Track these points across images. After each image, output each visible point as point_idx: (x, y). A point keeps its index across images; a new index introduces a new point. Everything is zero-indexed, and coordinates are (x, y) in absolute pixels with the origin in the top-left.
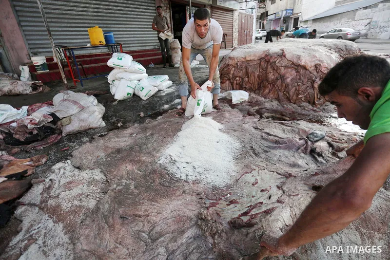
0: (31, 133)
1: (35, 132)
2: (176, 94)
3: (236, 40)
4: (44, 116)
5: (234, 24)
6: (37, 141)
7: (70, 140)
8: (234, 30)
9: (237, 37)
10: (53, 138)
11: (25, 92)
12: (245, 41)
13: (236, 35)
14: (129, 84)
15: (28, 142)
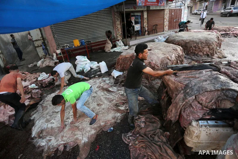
0: (47, 84)
1: (48, 84)
2: (98, 70)
3: (167, 26)
4: (51, 79)
5: (165, 17)
6: (48, 87)
7: (56, 88)
8: (165, 20)
9: (168, 25)
10: (52, 87)
11: (52, 66)
12: (175, 26)
13: (166, 23)
14: (81, 66)
15: (46, 87)
